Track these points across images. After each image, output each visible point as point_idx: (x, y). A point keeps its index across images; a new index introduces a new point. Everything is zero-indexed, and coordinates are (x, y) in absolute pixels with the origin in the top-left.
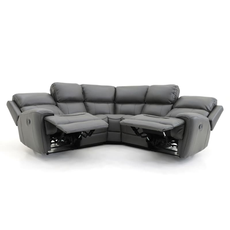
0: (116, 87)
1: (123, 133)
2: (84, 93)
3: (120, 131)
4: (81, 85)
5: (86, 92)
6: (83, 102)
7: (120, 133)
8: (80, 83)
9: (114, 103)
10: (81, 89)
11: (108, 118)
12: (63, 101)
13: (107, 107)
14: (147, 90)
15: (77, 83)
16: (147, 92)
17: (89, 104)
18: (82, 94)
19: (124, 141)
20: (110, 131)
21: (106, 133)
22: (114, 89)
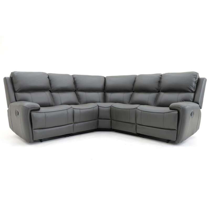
0: (105, 77)
1: (113, 120)
2: (75, 83)
3: (110, 118)
4: (73, 76)
5: (77, 82)
6: (75, 91)
7: (110, 120)
8: (71, 74)
9: (104, 92)
10: (72, 79)
11: (99, 106)
12: (55, 91)
13: (98, 96)
14: (135, 79)
15: (68, 74)
16: (135, 81)
17: (80, 93)
18: (73, 83)
19: (113, 128)
20: (100, 119)
21: (97, 120)
22: (104, 79)
